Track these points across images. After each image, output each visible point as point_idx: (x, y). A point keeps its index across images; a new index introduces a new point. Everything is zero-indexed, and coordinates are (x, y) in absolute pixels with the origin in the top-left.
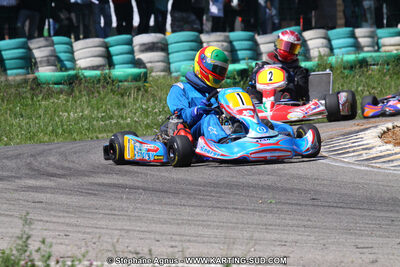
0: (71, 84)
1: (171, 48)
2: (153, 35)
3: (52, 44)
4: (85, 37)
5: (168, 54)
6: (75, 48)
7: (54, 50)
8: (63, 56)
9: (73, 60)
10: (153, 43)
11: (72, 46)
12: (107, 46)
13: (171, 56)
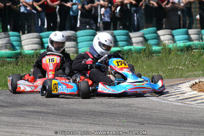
0: (17, 58)
1: (79, 39)
2: (69, 31)
3: (9, 36)
4: (28, 33)
5: (77, 43)
6: (22, 39)
7: (10, 40)
8: (15, 43)
9: (21, 46)
10: (69, 37)
11: (20, 38)
12: (41, 38)
13: (79, 44)
